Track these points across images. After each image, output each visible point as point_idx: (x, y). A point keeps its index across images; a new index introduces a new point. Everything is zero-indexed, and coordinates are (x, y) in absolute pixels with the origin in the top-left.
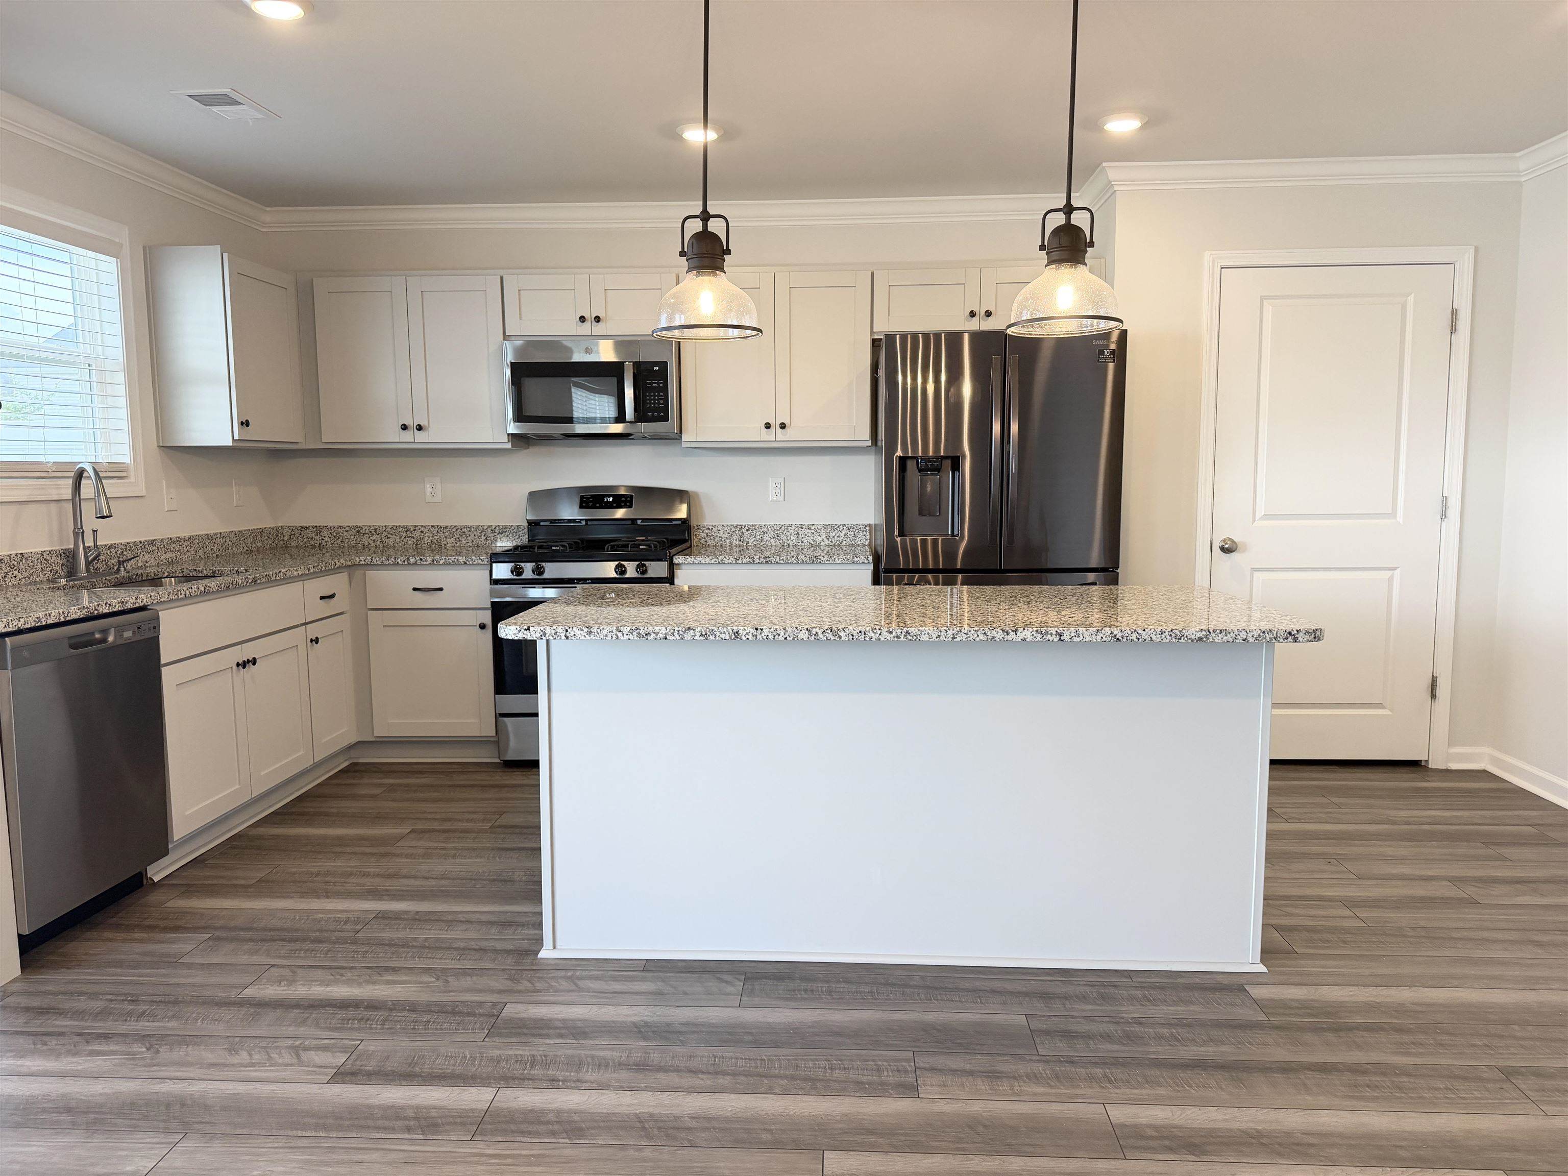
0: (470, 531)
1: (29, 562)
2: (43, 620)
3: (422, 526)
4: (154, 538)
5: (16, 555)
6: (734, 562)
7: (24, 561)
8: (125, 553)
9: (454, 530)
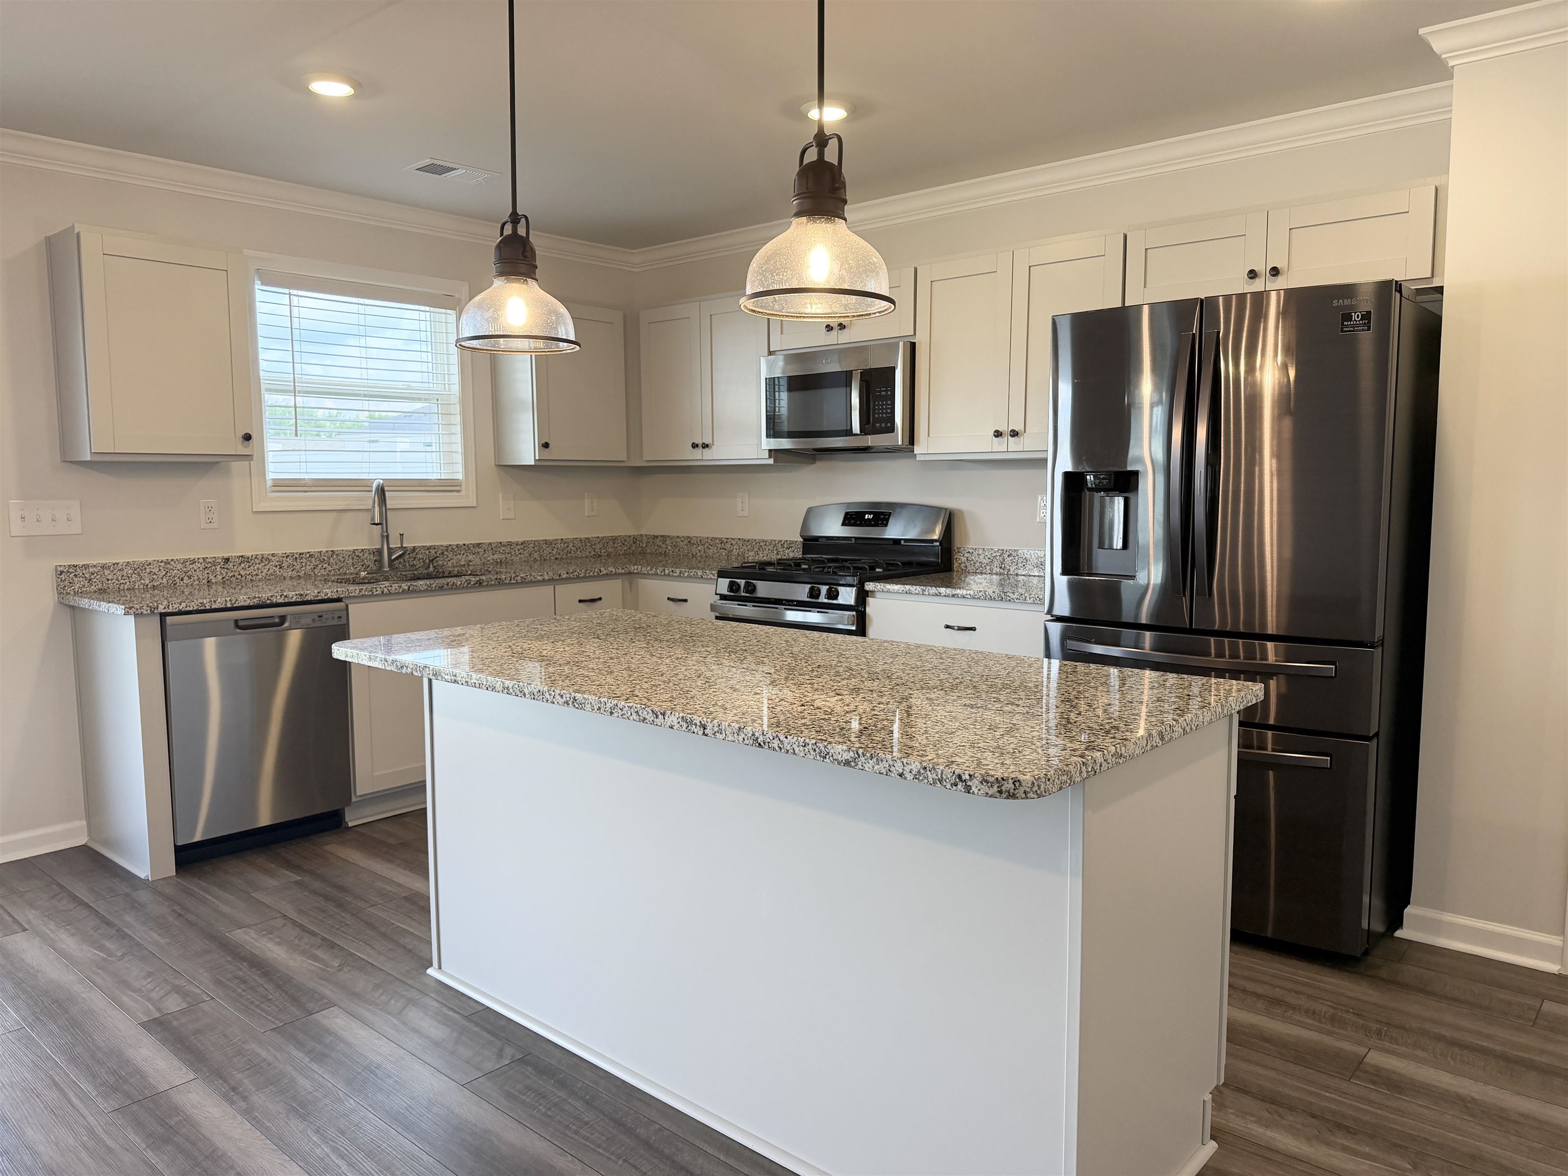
0: (765, 545)
1: (340, 557)
2: (207, 605)
3: (732, 539)
4: (480, 542)
5: (327, 552)
6: (921, 593)
7: (335, 557)
8: (445, 553)
9: (754, 544)
